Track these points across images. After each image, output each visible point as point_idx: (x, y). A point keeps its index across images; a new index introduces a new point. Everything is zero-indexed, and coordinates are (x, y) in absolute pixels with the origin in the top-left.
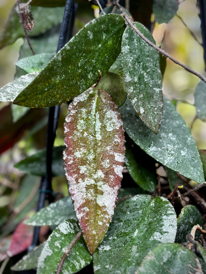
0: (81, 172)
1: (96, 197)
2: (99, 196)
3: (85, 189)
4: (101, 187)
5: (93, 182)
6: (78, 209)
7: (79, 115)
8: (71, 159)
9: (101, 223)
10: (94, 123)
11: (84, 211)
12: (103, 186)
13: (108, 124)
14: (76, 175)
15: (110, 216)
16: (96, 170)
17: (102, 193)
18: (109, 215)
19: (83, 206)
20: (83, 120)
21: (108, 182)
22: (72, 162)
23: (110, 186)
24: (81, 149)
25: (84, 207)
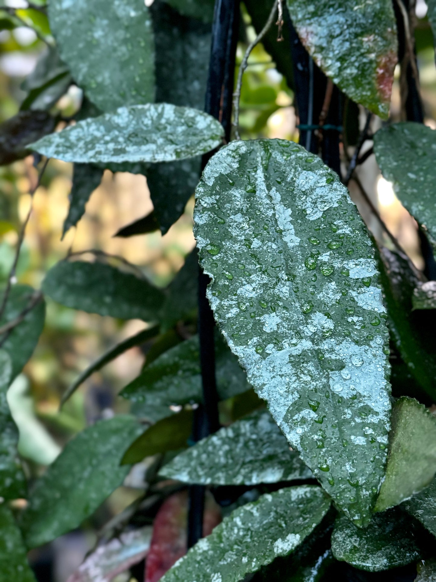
0: (267, 329)
1: (328, 377)
2: (334, 375)
3: (290, 366)
4: (332, 351)
5: (307, 344)
6: (286, 419)
7: (228, 205)
8: (231, 306)
9: (360, 441)
10: (270, 213)
11: (303, 421)
12: (337, 348)
13: (309, 204)
14: (255, 339)
15: (381, 416)
16: (306, 314)
17: (341, 366)
18: (377, 414)
19: (297, 407)
20: (239, 215)
21: (349, 335)
22: (235, 311)
23: (357, 343)
24: (253, 277)
25: (299, 410)
